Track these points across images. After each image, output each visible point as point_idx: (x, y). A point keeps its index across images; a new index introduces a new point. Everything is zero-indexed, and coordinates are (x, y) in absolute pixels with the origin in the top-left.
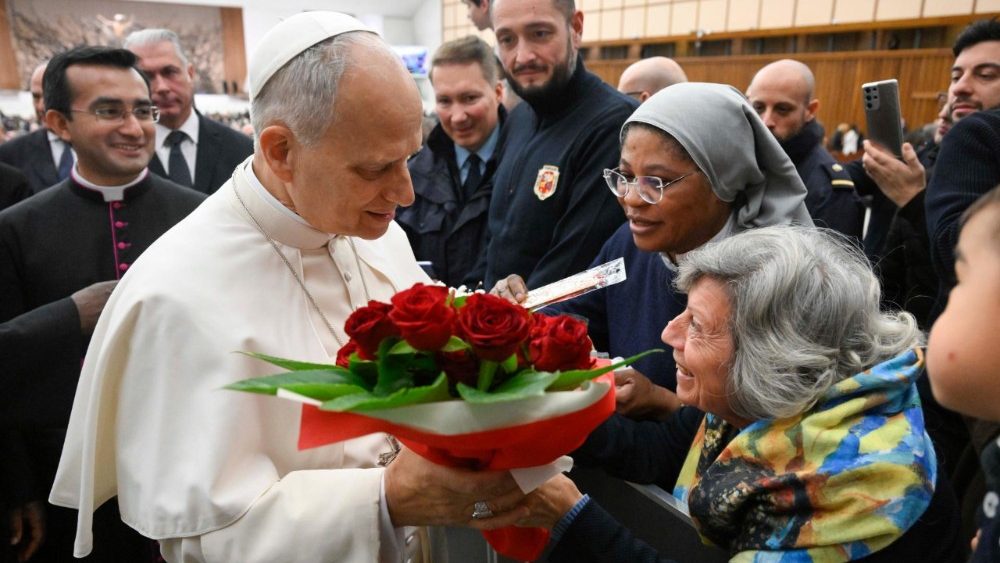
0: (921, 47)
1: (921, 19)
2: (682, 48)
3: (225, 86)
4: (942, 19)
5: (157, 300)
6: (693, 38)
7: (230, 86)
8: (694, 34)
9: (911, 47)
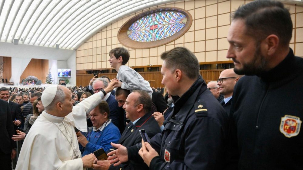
0: (206, 69)
1: (205, 62)
2: (146, 69)
3: (3, 80)
4: (210, 62)
5: (39, 135)
6: (148, 67)
7: (5, 80)
8: (149, 65)
9: (204, 69)
